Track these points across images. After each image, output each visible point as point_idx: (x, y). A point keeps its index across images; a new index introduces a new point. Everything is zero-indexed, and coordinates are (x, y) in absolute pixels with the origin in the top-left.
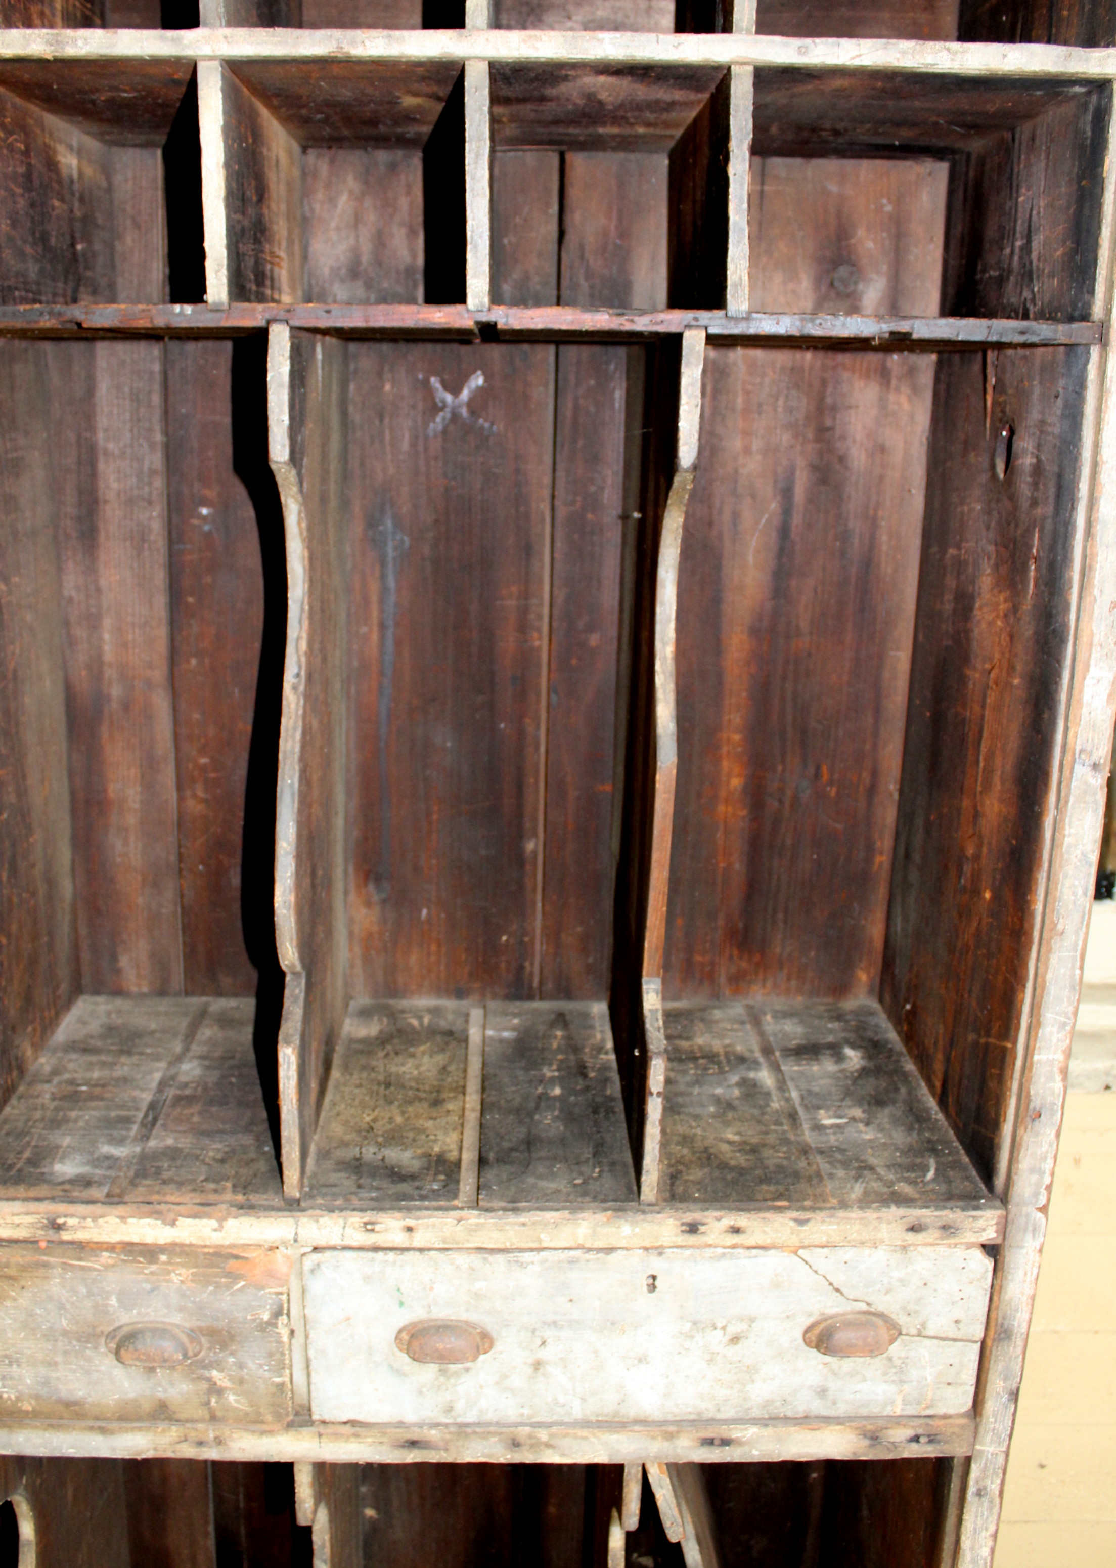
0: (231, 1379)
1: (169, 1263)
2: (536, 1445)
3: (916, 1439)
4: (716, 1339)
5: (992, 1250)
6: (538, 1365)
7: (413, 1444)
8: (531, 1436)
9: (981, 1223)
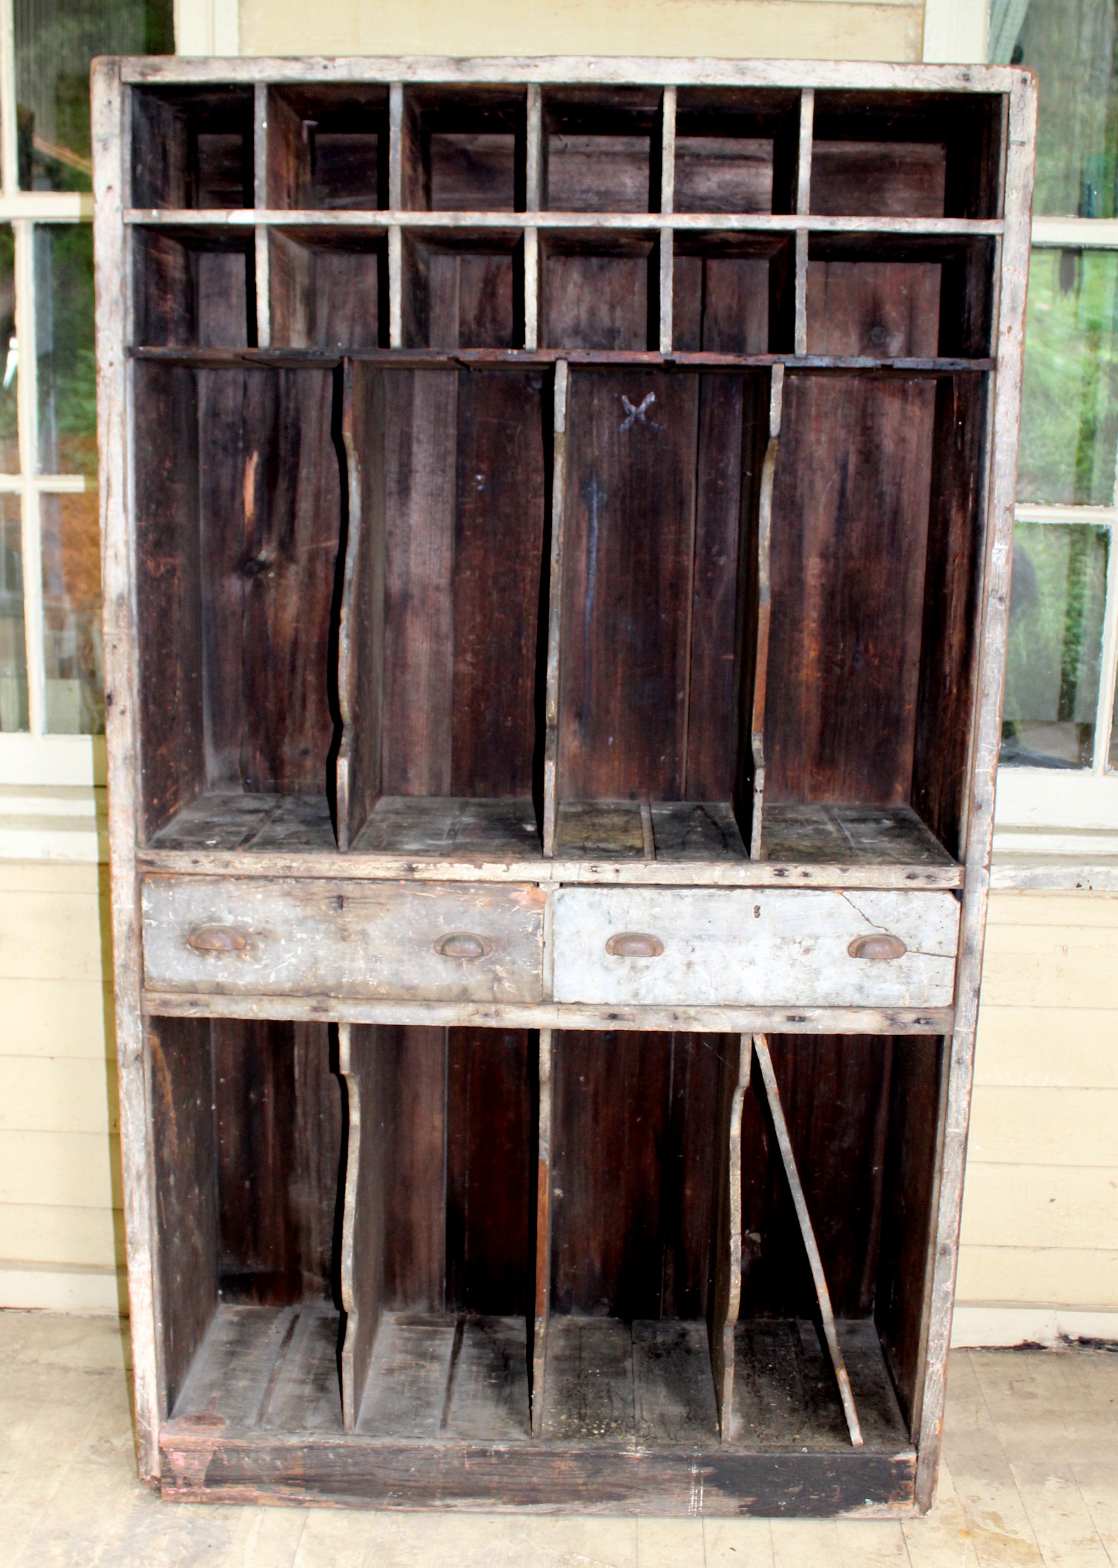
0: (508, 972)
1: (475, 894)
2: (689, 1019)
3: (918, 1021)
4: (796, 949)
5: (958, 894)
6: (689, 965)
7: (614, 1017)
8: (685, 1012)
9: (950, 874)
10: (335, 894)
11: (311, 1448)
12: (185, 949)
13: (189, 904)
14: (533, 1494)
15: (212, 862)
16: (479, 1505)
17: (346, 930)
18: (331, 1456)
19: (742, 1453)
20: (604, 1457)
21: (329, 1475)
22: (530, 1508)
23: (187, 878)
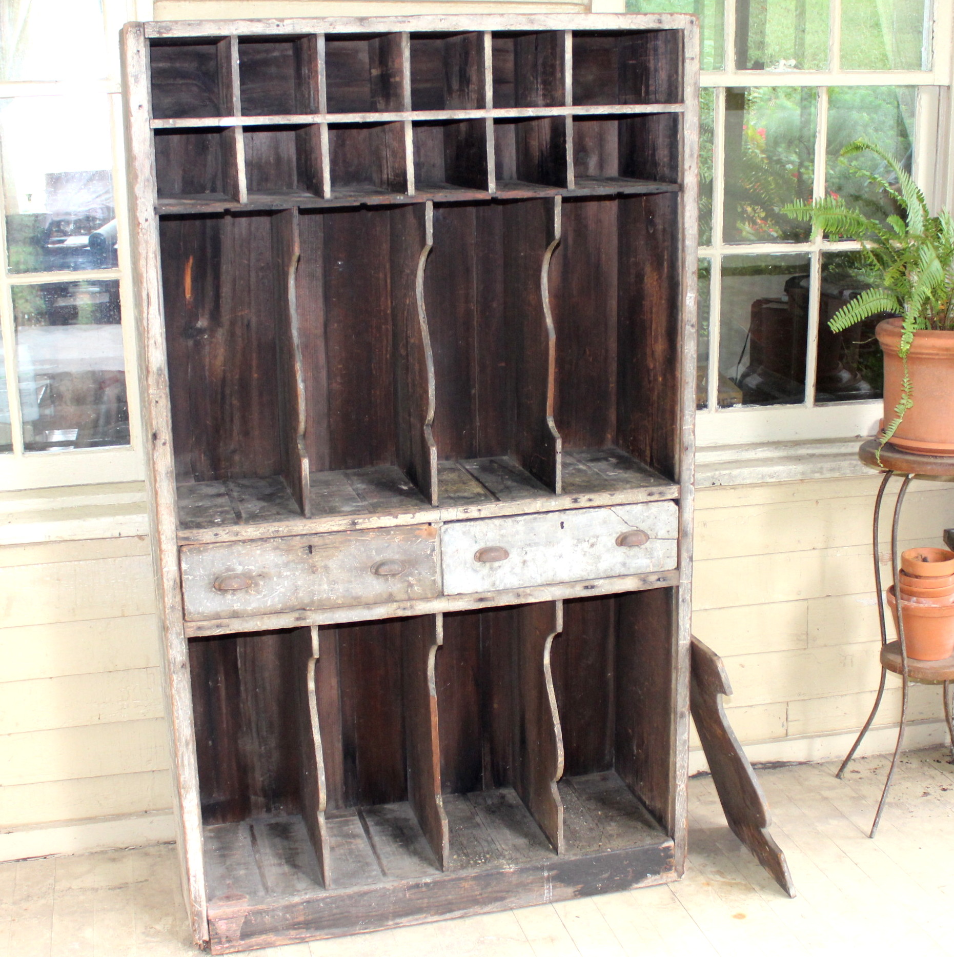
0: (416, 581)
1: (394, 534)
2: (526, 595)
3: (659, 580)
4: (586, 545)
5: (677, 501)
6: (524, 562)
7: (481, 600)
8: (524, 592)
9: (672, 491)
10: (307, 544)
11: (308, 902)
12: (212, 591)
13: (213, 562)
14: (450, 906)
15: (227, 533)
16: (417, 920)
17: (314, 567)
18: (321, 905)
19: (573, 858)
20: (492, 875)
21: (320, 918)
22: (448, 916)
23: (211, 546)
